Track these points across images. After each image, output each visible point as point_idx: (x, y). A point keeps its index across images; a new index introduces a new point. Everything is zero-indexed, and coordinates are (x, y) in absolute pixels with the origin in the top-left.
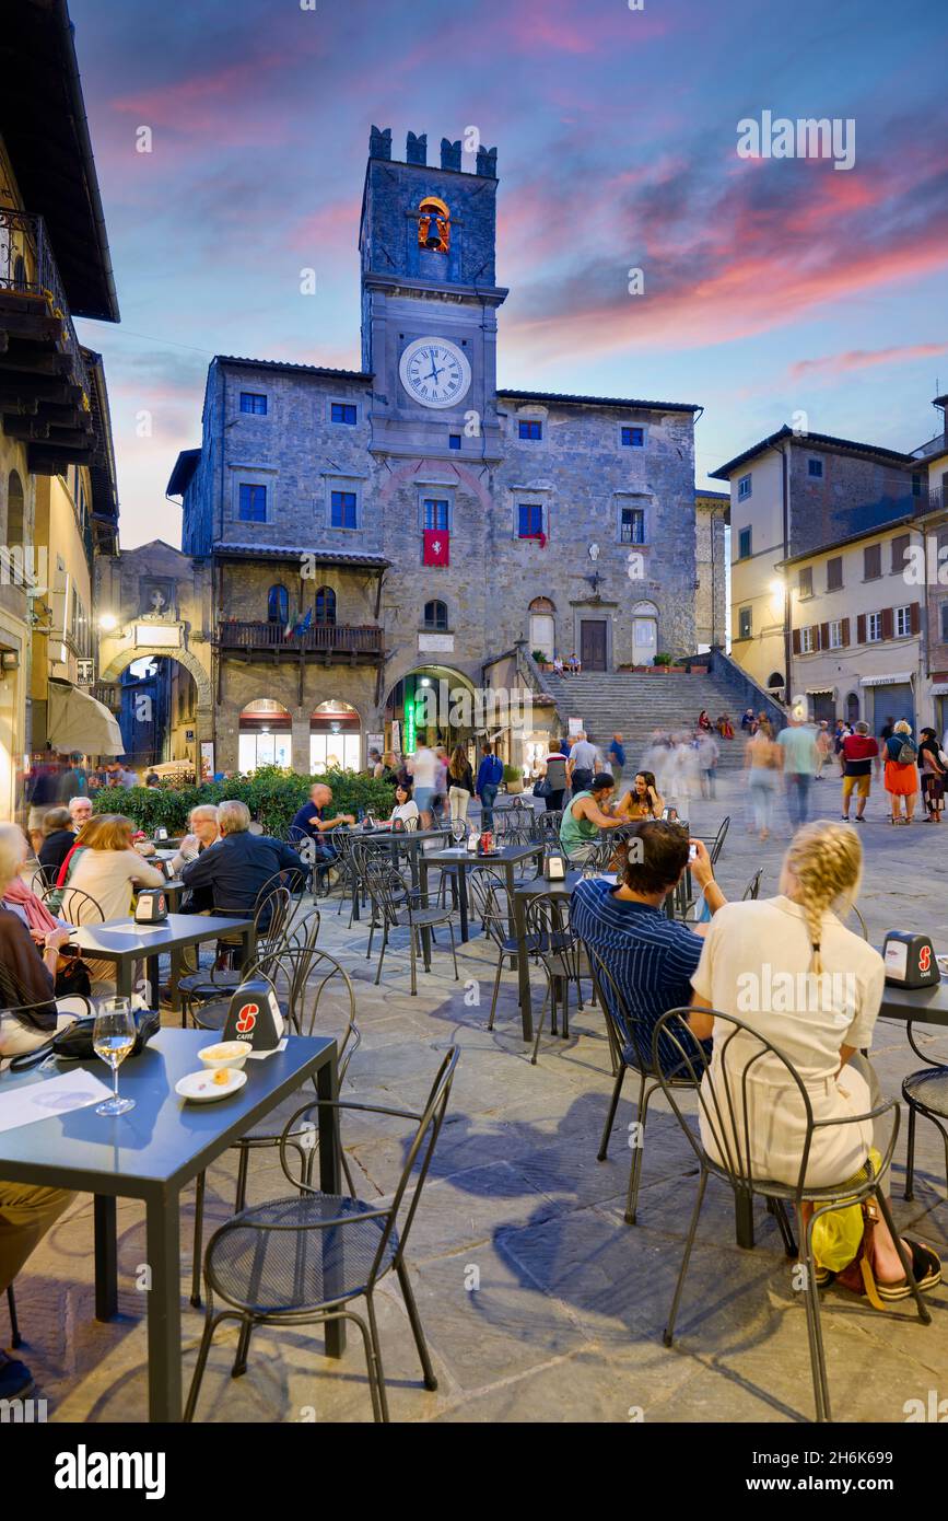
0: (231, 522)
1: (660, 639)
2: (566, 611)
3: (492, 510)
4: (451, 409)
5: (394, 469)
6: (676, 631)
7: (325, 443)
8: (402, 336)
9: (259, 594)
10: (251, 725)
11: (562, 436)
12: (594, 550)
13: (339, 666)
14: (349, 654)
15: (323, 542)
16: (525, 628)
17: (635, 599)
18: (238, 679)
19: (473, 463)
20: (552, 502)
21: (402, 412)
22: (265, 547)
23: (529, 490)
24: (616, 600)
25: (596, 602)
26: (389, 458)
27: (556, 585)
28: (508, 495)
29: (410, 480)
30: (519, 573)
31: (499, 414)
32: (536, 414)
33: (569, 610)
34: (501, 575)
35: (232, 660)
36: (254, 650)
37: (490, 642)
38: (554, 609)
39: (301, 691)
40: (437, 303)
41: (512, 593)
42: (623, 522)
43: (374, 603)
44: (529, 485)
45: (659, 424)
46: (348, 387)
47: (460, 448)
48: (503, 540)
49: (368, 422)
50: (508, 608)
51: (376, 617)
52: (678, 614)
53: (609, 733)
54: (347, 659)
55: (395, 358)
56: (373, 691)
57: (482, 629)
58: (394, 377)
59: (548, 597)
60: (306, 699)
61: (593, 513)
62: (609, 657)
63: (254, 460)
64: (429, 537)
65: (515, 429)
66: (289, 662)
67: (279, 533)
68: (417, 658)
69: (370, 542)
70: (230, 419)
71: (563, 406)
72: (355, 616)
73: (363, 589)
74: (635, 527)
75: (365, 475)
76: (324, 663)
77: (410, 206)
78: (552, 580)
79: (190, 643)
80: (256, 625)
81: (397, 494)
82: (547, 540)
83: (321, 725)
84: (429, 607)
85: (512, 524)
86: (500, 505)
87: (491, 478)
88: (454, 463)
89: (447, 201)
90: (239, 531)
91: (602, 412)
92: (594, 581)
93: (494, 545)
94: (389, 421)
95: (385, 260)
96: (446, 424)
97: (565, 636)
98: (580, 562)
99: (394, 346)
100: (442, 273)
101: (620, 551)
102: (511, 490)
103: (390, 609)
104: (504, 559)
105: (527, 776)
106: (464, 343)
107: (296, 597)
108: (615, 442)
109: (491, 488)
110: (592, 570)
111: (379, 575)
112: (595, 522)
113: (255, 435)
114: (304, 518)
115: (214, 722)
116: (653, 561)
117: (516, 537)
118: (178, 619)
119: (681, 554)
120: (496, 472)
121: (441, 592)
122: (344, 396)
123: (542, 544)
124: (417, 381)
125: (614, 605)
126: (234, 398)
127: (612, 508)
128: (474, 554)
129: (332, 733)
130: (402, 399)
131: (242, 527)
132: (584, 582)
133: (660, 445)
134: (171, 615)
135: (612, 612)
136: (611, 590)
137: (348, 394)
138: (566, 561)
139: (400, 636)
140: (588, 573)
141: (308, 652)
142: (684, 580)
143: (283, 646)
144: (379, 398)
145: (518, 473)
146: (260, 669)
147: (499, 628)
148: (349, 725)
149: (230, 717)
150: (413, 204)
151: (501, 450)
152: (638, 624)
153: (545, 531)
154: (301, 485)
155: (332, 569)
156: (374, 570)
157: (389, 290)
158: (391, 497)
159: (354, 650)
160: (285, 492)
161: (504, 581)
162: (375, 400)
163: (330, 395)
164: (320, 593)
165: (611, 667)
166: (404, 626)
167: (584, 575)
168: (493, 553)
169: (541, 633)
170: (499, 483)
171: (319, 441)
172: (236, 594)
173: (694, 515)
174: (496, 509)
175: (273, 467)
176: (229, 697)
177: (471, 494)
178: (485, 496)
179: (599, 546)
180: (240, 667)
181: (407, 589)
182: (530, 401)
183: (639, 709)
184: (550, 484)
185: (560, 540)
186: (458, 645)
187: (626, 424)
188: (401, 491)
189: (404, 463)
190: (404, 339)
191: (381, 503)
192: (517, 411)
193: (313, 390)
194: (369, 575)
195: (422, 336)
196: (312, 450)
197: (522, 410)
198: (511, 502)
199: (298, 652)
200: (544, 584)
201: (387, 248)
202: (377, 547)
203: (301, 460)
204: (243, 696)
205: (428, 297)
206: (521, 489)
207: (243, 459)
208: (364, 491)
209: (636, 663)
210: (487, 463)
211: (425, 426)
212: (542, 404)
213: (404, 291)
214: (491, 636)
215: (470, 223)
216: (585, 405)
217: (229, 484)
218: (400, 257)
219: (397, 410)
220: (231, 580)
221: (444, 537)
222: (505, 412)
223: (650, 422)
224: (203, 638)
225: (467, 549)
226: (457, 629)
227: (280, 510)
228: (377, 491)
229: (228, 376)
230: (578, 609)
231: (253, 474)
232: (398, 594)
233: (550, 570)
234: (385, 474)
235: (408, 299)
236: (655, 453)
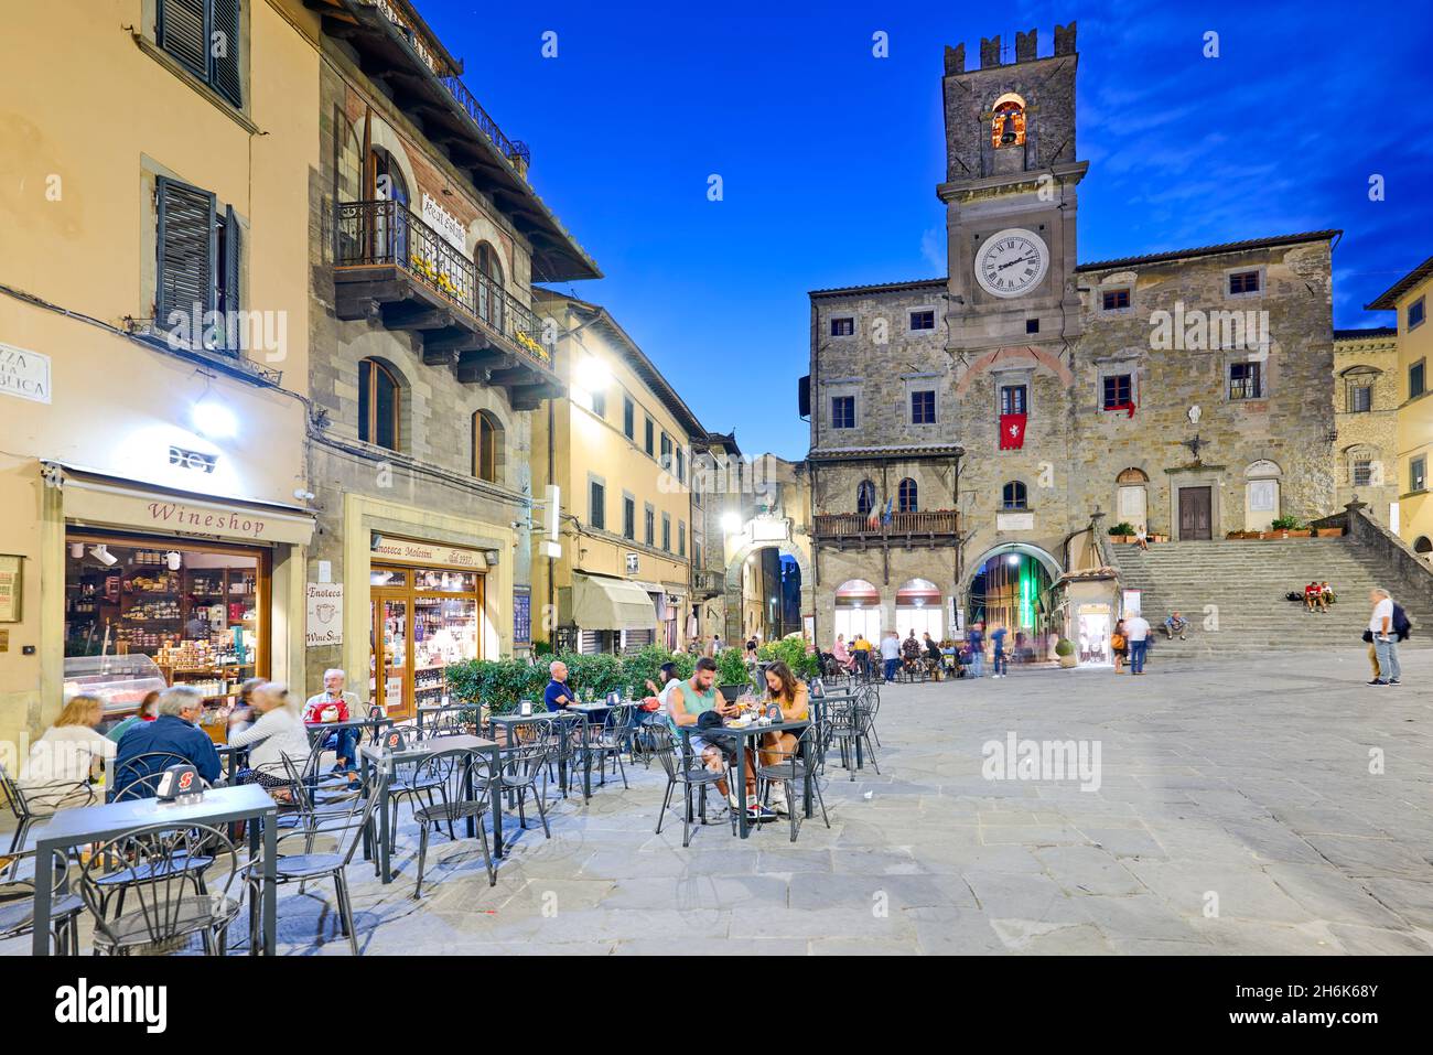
0: (824, 431)
1: (1283, 502)
2: (1159, 480)
3: (1073, 387)
4: (1029, 295)
5: (970, 363)
6: (1306, 491)
7: (904, 350)
8: (977, 237)
9: (849, 489)
10: (843, 602)
11: (1155, 298)
12: (1195, 412)
13: (920, 549)
14: (928, 537)
15: (904, 439)
16: (1112, 500)
17: (1246, 461)
18: (834, 562)
19: (1051, 344)
20: (1142, 369)
21: (978, 308)
22: (853, 449)
23: (1115, 360)
24: (1224, 462)
25: (1197, 467)
26: (966, 353)
27: (1149, 453)
28: (1091, 369)
29: (986, 371)
30: (1104, 446)
31: (1080, 290)
32: (1123, 282)
33: (1166, 478)
34: (1084, 450)
35: (827, 548)
36: (844, 539)
37: (1072, 518)
38: (1147, 479)
39: (886, 572)
40: (1012, 195)
41: (1097, 467)
42: (1233, 378)
43: (953, 489)
44: (1115, 355)
45: (1281, 261)
46: (926, 296)
47: (1037, 331)
48: (1085, 415)
49: (944, 324)
50: (1092, 482)
51: (956, 502)
52: (1308, 471)
53: (1187, 606)
54: (926, 542)
55: (971, 258)
56: (953, 569)
57: (1064, 505)
58: (969, 277)
59: (1138, 467)
60: (891, 579)
61: (1194, 373)
62: (1214, 524)
63: (843, 375)
64: (1006, 420)
65: (1098, 301)
66: (875, 547)
67: (866, 435)
68: (995, 537)
69: (949, 433)
70: (822, 344)
71: (1155, 266)
72: (935, 502)
73: (942, 478)
74: (1249, 382)
75: (943, 372)
76: (905, 546)
77: (984, 110)
78: (1143, 449)
79: (794, 535)
80: (846, 517)
81: (974, 386)
82: (1136, 410)
83: (904, 601)
84: (1008, 490)
85: (1096, 397)
86: (1082, 380)
87: (1072, 356)
88: (1032, 347)
89: (1022, 93)
90: (832, 437)
91: (1204, 263)
92: (1194, 445)
93: (1075, 421)
94: (965, 319)
95: (960, 167)
96: (1023, 311)
97: (1158, 506)
98: (1177, 427)
99: (969, 248)
100: (1018, 165)
101: (1228, 410)
102: (1094, 363)
103: (969, 493)
104: (1088, 434)
105: (1086, 650)
106: (1042, 228)
107: (881, 490)
108: (1221, 292)
109: (1072, 365)
110: (1191, 434)
111: (956, 464)
112: (1194, 383)
113: (844, 354)
114: (886, 419)
115: (814, 600)
116: (1273, 416)
117: (1101, 410)
118: (784, 517)
119: (1311, 403)
120: (1078, 348)
121: (1019, 473)
122: (922, 304)
123: (1131, 414)
124: (993, 275)
125: (1221, 468)
126: (827, 326)
127: (1218, 365)
128: (1055, 432)
129: (916, 608)
130: (976, 294)
131: (834, 433)
132: (1182, 447)
133: (1282, 284)
134: (779, 513)
135: (1219, 476)
136: (1217, 452)
137: (926, 302)
138: (1160, 428)
139: (978, 517)
140: (1187, 438)
141: (889, 537)
142: (1317, 432)
143: (869, 534)
144: (954, 299)
145: (1102, 345)
146: (851, 554)
147: (1083, 503)
148: (933, 601)
149: (827, 596)
150: (987, 107)
151: (1083, 325)
152: (1253, 487)
153: (1134, 400)
154: (884, 391)
155: (913, 462)
156: (953, 459)
157: (962, 196)
158: (968, 389)
159: (931, 533)
160: (871, 399)
161: (1089, 456)
162: (951, 302)
163: (910, 305)
164: (903, 484)
165: (1218, 536)
166: (982, 508)
167: (1182, 440)
168: (1076, 429)
169: (1131, 506)
170: (1081, 359)
171: (900, 349)
172: (830, 492)
173: (1331, 356)
174: (1078, 384)
175: (860, 377)
176: (826, 579)
177: (1050, 373)
178: (1065, 373)
179: (1200, 407)
180: (834, 553)
181: (986, 473)
182: (1115, 269)
183: (1231, 580)
184: (1140, 351)
185: (1153, 406)
186: (1038, 523)
187: (1235, 270)
188: (978, 383)
189: (981, 355)
190: (979, 239)
191: (959, 396)
192: (1100, 282)
193: (893, 304)
194: (948, 464)
195: (997, 231)
196: (894, 358)
197: (1106, 281)
198: (1095, 376)
199: (881, 538)
200: (1133, 454)
201: (961, 157)
202: (955, 437)
203: (884, 368)
204: (837, 578)
205: (1002, 192)
206: (1105, 361)
207: (833, 376)
208: (941, 387)
209: (1248, 530)
210: (1066, 340)
211: (1000, 316)
212: (1131, 270)
213: (977, 193)
214: (1074, 511)
215: (1047, 107)
216: (1181, 261)
217: (823, 399)
218: (974, 162)
219: (974, 305)
220: (826, 481)
221: (1021, 419)
222: (1087, 287)
223: (1268, 262)
224: (804, 531)
225: (1047, 429)
226: (1037, 507)
227: (866, 415)
228: (955, 386)
229: (820, 308)
230: (1176, 477)
231: (842, 387)
232: (975, 478)
233: (1140, 439)
234: (962, 369)
235: (982, 199)
236: (1274, 297)
